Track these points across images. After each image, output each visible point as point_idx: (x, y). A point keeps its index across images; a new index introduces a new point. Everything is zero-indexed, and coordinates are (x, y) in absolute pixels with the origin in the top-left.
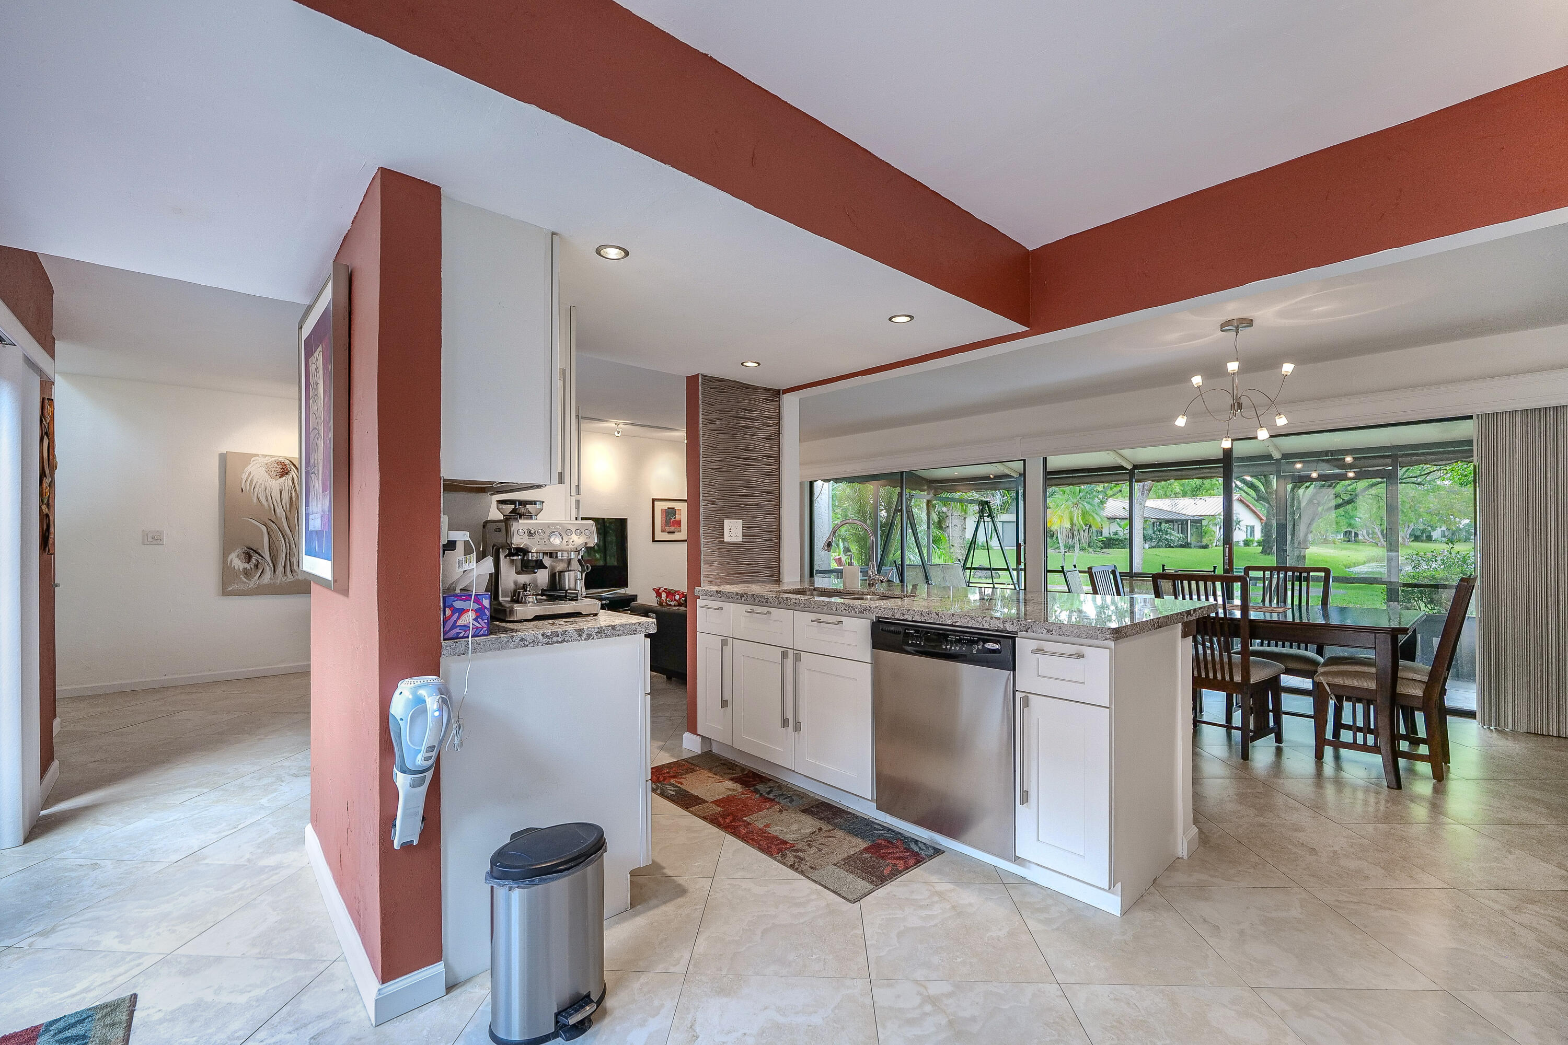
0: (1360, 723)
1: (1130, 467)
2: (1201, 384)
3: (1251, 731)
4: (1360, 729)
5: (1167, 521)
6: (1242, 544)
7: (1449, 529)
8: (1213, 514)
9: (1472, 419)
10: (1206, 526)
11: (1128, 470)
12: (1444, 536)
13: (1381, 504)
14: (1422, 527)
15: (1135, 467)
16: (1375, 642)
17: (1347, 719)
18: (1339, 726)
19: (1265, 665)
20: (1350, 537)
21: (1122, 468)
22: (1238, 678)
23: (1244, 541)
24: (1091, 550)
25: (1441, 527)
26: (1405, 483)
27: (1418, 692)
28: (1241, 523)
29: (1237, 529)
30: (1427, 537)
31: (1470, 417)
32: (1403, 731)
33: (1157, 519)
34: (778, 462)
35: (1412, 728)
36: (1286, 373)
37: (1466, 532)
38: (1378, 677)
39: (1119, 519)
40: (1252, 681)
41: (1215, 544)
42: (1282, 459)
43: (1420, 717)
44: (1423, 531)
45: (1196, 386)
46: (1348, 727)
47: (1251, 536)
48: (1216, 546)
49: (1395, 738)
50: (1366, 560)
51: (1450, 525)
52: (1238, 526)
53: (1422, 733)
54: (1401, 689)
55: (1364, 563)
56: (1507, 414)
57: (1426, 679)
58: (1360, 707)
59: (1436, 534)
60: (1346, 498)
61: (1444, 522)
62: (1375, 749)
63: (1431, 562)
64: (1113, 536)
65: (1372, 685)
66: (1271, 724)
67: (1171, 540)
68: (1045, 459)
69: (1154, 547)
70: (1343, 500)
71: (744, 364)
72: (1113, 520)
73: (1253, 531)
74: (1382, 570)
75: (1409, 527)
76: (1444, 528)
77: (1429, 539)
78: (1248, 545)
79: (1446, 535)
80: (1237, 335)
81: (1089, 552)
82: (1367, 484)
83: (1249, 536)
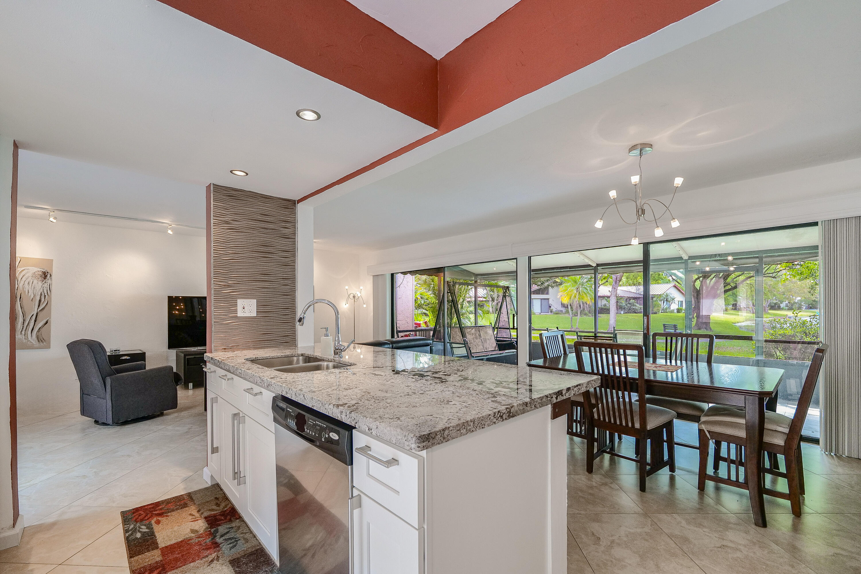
0: (733, 457)
1: (594, 265)
2: (616, 197)
3: (648, 464)
4: (733, 462)
5: (634, 298)
6: (676, 311)
7: (790, 303)
8: (659, 294)
9: (818, 225)
10: (655, 301)
11: (593, 267)
12: (787, 306)
13: (752, 289)
14: (775, 302)
15: (598, 265)
16: (745, 402)
17: (724, 453)
18: (718, 458)
19: (661, 412)
20: (735, 307)
21: (589, 266)
22: (637, 426)
23: (677, 309)
24: (590, 315)
25: (785, 302)
26: (766, 277)
27: (780, 441)
28: (675, 300)
29: (673, 302)
30: (778, 306)
31: (816, 224)
32: (767, 465)
33: (628, 297)
34: (294, 256)
35: (775, 464)
36: (677, 186)
37: (799, 304)
38: (748, 428)
39: (607, 297)
40: (649, 428)
41: (661, 312)
42: (689, 259)
43: (781, 458)
44: (776, 304)
45: (612, 198)
46: (725, 460)
47: (681, 307)
48: (661, 313)
49: (761, 471)
50: (744, 320)
51: (790, 300)
52: (673, 301)
53: (783, 469)
54: (767, 439)
55: (743, 322)
56: (844, 220)
57: (787, 431)
58: (733, 446)
59: (782, 306)
60: (733, 285)
61: (787, 299)
62: (745, 485)
63: (783, 325)
64: (603, 307)
65: (742, 434)
66: (666, 457)
67: (636, 309)
68: (530, 258)
69: (626, 313)
70: (732, 286)
71: (233, 172)
72: (603, 298)
73: (682, 304)
74: (753, 324)
75: (768, 301)
76: (787, 302)
77: (779, 308)
78: (679, 312)
79: (788, 305)
80: (640, 157)
81: (589, 316)
82: (745, 278)
83: (680, 306)
